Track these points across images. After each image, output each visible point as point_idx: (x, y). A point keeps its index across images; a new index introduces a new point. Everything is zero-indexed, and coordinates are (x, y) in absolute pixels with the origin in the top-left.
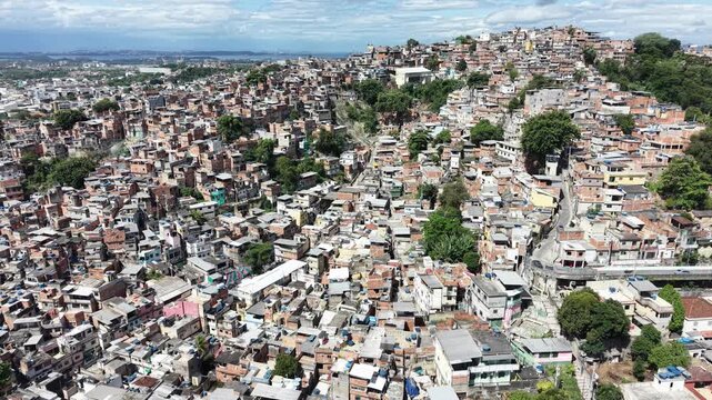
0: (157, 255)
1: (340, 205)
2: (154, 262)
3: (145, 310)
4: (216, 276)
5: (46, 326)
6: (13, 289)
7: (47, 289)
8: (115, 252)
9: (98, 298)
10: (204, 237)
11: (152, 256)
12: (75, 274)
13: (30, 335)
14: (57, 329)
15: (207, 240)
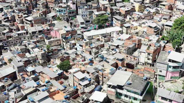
0: (65, 11)
1: (164, 5)
2: (62, 14)
3: (46, 31)
4: (84, 26)
5: (11, 28)
6: (10, 12)
7: (19, 14)
8: (50, 6)
9: (33, 22)
10: (86, 7)
11: (62, 11)
12: (34, 12)
13: (5, 29)
14: (15, 30)
15: (86, 9)
